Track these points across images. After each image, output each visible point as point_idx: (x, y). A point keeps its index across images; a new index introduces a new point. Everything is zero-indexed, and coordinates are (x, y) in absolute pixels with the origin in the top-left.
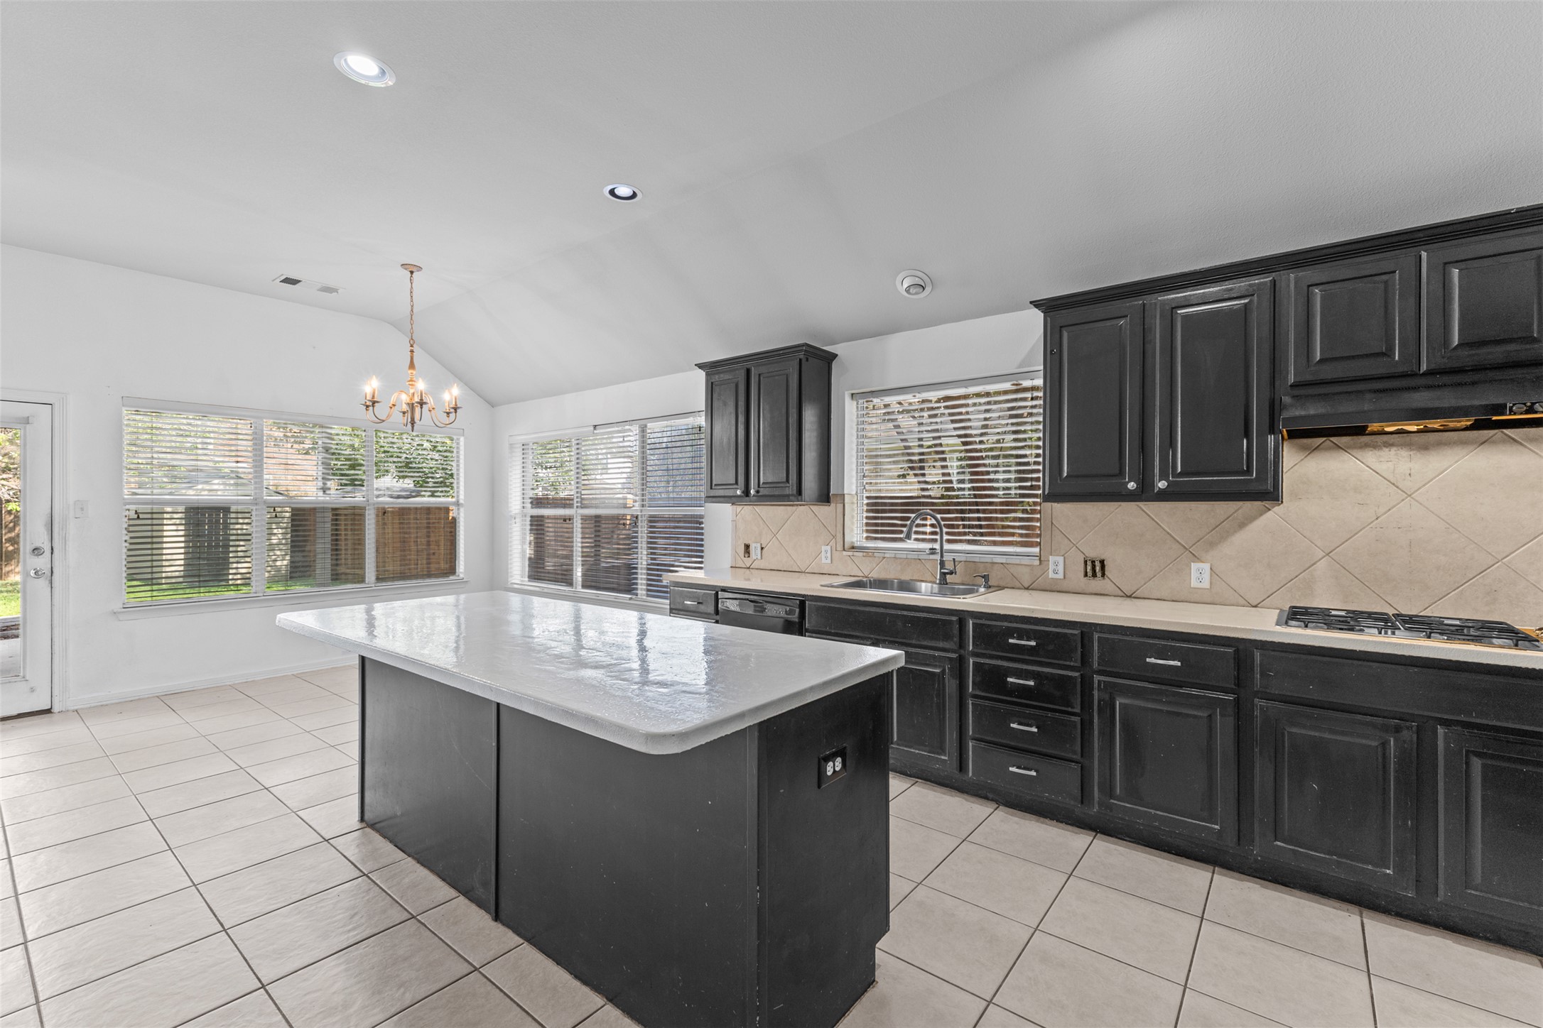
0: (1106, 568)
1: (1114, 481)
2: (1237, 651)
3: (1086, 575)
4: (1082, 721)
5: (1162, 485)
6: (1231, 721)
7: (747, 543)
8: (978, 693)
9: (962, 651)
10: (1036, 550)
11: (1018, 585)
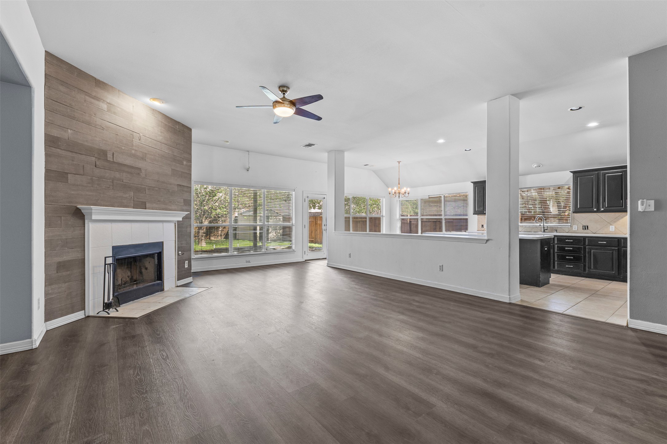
0: (588, 228)
1: (591, 209)
2: (618, 240)
3: (583, 229)
4: (584, 255)
5: (602, 209)
6: (617, 253)
7: (482, 224)
8: (558, 252)
9: (554, 244)
10: (570, 224)
11: (565, 232)
